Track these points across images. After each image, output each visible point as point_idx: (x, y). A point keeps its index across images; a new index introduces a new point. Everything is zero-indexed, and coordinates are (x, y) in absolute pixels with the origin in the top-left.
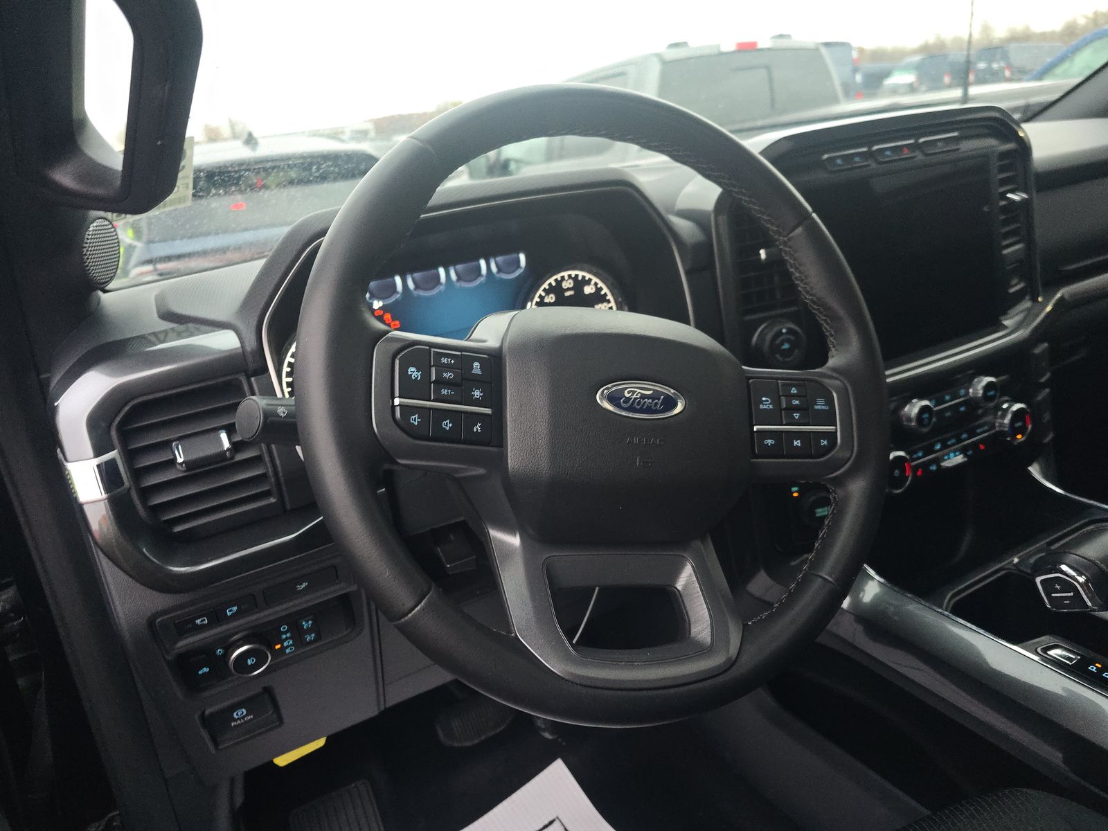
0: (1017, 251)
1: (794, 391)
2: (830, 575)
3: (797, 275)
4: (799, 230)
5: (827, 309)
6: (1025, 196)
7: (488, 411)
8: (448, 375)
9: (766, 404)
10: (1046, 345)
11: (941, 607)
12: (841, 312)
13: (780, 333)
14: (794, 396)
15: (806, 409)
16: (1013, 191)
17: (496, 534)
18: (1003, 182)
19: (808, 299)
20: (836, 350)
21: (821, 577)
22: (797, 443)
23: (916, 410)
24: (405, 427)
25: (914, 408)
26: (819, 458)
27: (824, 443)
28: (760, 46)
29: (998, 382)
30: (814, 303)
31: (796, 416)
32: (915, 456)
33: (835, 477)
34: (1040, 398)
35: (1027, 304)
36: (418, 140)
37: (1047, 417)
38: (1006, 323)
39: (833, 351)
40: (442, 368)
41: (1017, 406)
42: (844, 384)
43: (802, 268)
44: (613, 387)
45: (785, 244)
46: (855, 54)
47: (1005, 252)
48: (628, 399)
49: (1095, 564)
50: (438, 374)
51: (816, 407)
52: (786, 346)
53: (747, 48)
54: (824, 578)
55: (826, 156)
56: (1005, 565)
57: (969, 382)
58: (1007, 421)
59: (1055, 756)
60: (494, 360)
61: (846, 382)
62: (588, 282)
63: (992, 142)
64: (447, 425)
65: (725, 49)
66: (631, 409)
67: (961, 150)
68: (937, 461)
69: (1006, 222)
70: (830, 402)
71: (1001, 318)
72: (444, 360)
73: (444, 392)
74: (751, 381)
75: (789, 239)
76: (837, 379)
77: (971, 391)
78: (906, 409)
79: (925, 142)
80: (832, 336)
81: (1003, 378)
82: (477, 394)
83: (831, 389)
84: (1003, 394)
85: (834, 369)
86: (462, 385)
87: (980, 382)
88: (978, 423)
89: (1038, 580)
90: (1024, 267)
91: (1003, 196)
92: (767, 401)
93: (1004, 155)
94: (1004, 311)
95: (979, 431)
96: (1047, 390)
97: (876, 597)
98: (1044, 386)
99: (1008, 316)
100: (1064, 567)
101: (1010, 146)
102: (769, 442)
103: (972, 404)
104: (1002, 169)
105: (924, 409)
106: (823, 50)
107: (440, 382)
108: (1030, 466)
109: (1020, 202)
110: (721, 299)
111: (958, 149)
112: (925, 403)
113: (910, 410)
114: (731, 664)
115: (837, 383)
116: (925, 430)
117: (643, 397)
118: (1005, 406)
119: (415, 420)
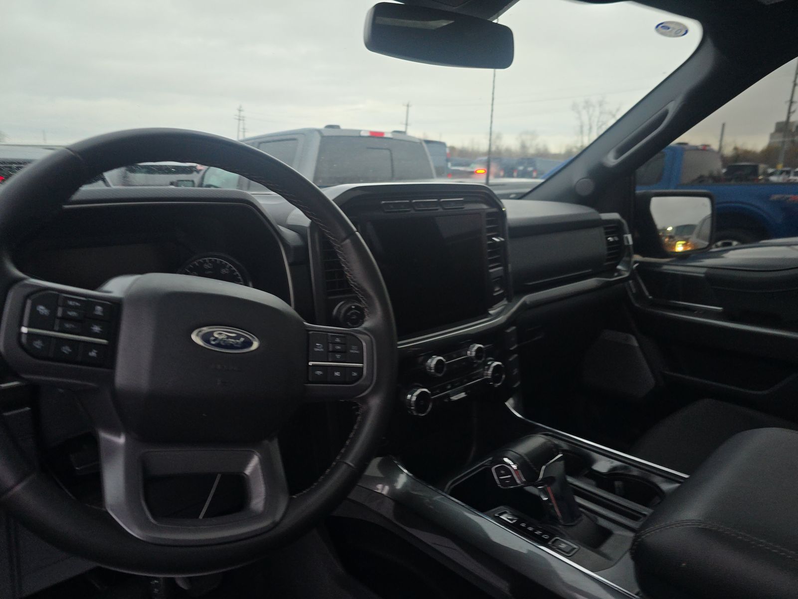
0: (498, 270)
1: (338, 340)
2: (351, 462)
3: (347, 268)
4: (348, 241)
5: (363, 291)
6: (502, 239)
7: (104, 341)
8: (72, 314)
9: (319, 348)
10: (514, 328)
11: (443, 491)
12: (371, 292)
13: (350, 309)
14: (338, 344)
15: (345, 352)
16: (496, 236)
17: (104, 436)
18: (490, 230)
19: (352, 284)
20: (369, 317)
21: (346, 463)
22: (337, 374)
23: (434, 362)
24: (27, 349)
25: (433, 362)
26: (350, 384)
27: (355, 374)
28: (386, 135)
29: (485, 348)
30: (356, 286)
31: (338, 356)
32: (435, 392)
33: (361, 397)
34: (511, 359)
35: (505, 302)
36: (72, 151)
37: (516, 371)
38: (491, 312)
39: (367, 318)
40: (67, 307)
41: (496, 363)
42: (371, 338)
43: (349, 264)
44: (206, 330)
45: (339, 248)
46: (448, 151)
47: (491, 271)
48: (216, 339)
49: (522, 456)
50: (64, 312)
51: (352, 351)
52: (354, 317)
53: (377, 136)
54: (347, 464)
55: (383, 202)
56: (485, 463)
57: (467, 346)
58: (490, 372)
59: (503, 585)
60: (115, 306)
61: (372, 337)
62: (224, 266)
63: (485, 207)
64: (66, 349)
65: (363, 134)
66: (218, 345)
67: (465, 209)
68: (448, 396)
69: (491, 254)
70: (361, 348)
71: (490, 309)
72: (71, 303)
73: (68, 326)
74: (311, 332)
75: (342, 246)
76: (367, 335)
77: (469, 352)
78: (429, 361)
79: (443, 201)
80: (366, 308)
81: (487, 346)
82: (96, 329)
83: (362, 340)
84: (488, 356)
85: (366, 329)
86: (83, 323)
87: (473, 347)
88: (475, 372)
89: (493, 469)
90: (502, 281)
91: (490, 238)
92: (319, 346)
93: (489, 215)
94: (491, 306)
95: (474, 378)
96: (516, 355)
97: (405, 485)
98: (513, 352)
99: (493, 309)
100: (506, 460)
101: (494, 210)
102: (319, 373)
103: (469, 360)
104: (489, 223)
105: (439, 362)
106: (424, 144)
107: (66, 318)
108: (506, 402)
109: (499, 242)
110: (313, 285)
111: (463, 208)
112: (441, 358)
113: (431, 362)
114: (276, 525)
115: (366, 337)
116: (440, 375)
117: (229, 337)
118: (489, 363)
119: (38, 344)
